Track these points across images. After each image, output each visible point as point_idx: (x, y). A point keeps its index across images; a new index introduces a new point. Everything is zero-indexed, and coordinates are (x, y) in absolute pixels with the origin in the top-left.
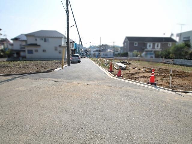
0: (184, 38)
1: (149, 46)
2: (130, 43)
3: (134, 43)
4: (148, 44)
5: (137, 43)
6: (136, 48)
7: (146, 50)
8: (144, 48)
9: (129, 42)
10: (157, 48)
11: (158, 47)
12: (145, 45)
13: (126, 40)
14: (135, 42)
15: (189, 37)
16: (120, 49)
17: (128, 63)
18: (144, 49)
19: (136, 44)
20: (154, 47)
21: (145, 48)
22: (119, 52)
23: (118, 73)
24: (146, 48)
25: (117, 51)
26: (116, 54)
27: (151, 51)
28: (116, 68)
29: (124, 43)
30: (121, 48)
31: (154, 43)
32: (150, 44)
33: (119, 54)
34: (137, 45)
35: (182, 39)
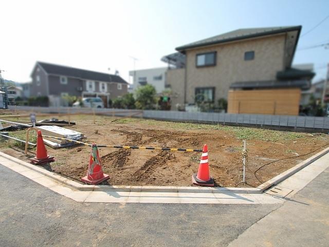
0: (140, 79)
1: (90, 87)
2: (50, 77)
3: (58, 78)
4: (88, 83)
5: (66, 78)
6: (64, 89)
7: (84, 93)
8: (81, 89)
9: (46, 74)
10: (104, 91)
11: (104, 89)
12: (82, 84)
13: (38, 70)
14: (61, 77)
15: (145, 78)
16: (20, 88)
17: (67, 123)
18: (80, 92)
19: (63, 80)
20: (97, 89)
21: (83, 91)
22: (18, 94)
23: (94, 171)
24: (84, 89)
25: (14, 93)
26: (11, 100)
27: (95, 96)
28: (54, 144)
29: (34, 75)
30: (25, 86)
31: (97, 81)
32: (91, 83)
33: (18, 99)
34: (66, 82)
35: (138, 81)
